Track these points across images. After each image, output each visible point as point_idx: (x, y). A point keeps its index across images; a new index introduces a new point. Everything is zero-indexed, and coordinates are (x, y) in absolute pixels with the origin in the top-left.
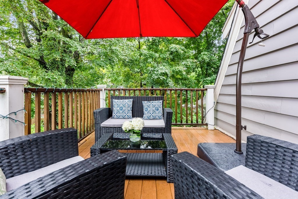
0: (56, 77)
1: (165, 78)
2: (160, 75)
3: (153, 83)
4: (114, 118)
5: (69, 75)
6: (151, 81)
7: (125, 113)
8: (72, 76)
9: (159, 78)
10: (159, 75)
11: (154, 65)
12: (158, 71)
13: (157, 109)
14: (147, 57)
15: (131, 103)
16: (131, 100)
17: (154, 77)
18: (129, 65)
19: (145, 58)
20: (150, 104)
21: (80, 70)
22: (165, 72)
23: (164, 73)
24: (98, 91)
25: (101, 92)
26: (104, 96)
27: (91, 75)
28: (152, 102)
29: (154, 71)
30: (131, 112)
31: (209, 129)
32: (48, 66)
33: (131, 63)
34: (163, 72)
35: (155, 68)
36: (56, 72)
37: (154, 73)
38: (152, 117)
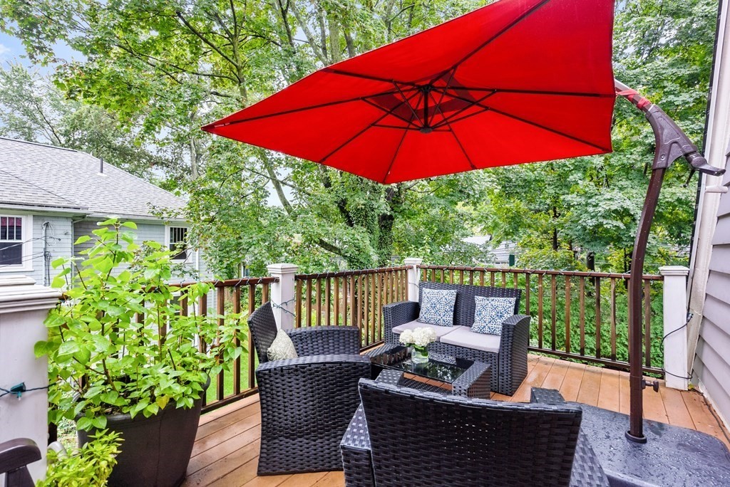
0: (359, 237)
1: (622, 226)
2: (604, 217)
3: (583, 239)
4: (420, 321)
5: (385, 227)
6: (577, 233)
7: (440, 315)
8: (390, 229)
9: (601, 225)
10: (601, 216)
11: (587, 189)
12: (596, 205)
13: (499, 314)
14: (566, 169)
15: (454, 298)
16: (453, 291)
17: (585, 222)
18: (517, 193)
19: (562, 171)
20: (488, 302)
21: (403, 217)
22: (622, 207)
23: (616, 210)
24: (405, 270)
25: (409, 271)
26: (415, 280)
27: (425, 224)
28: (493, 300)
29: (587, 205)
30: (452, 313)
31: (668, 385)
32: (352, 215)
33: (523, 187)
34: (613, 208)
35: (590, 198)
36: (359, 227)
37: (586, 212)
38: (487, 330)
